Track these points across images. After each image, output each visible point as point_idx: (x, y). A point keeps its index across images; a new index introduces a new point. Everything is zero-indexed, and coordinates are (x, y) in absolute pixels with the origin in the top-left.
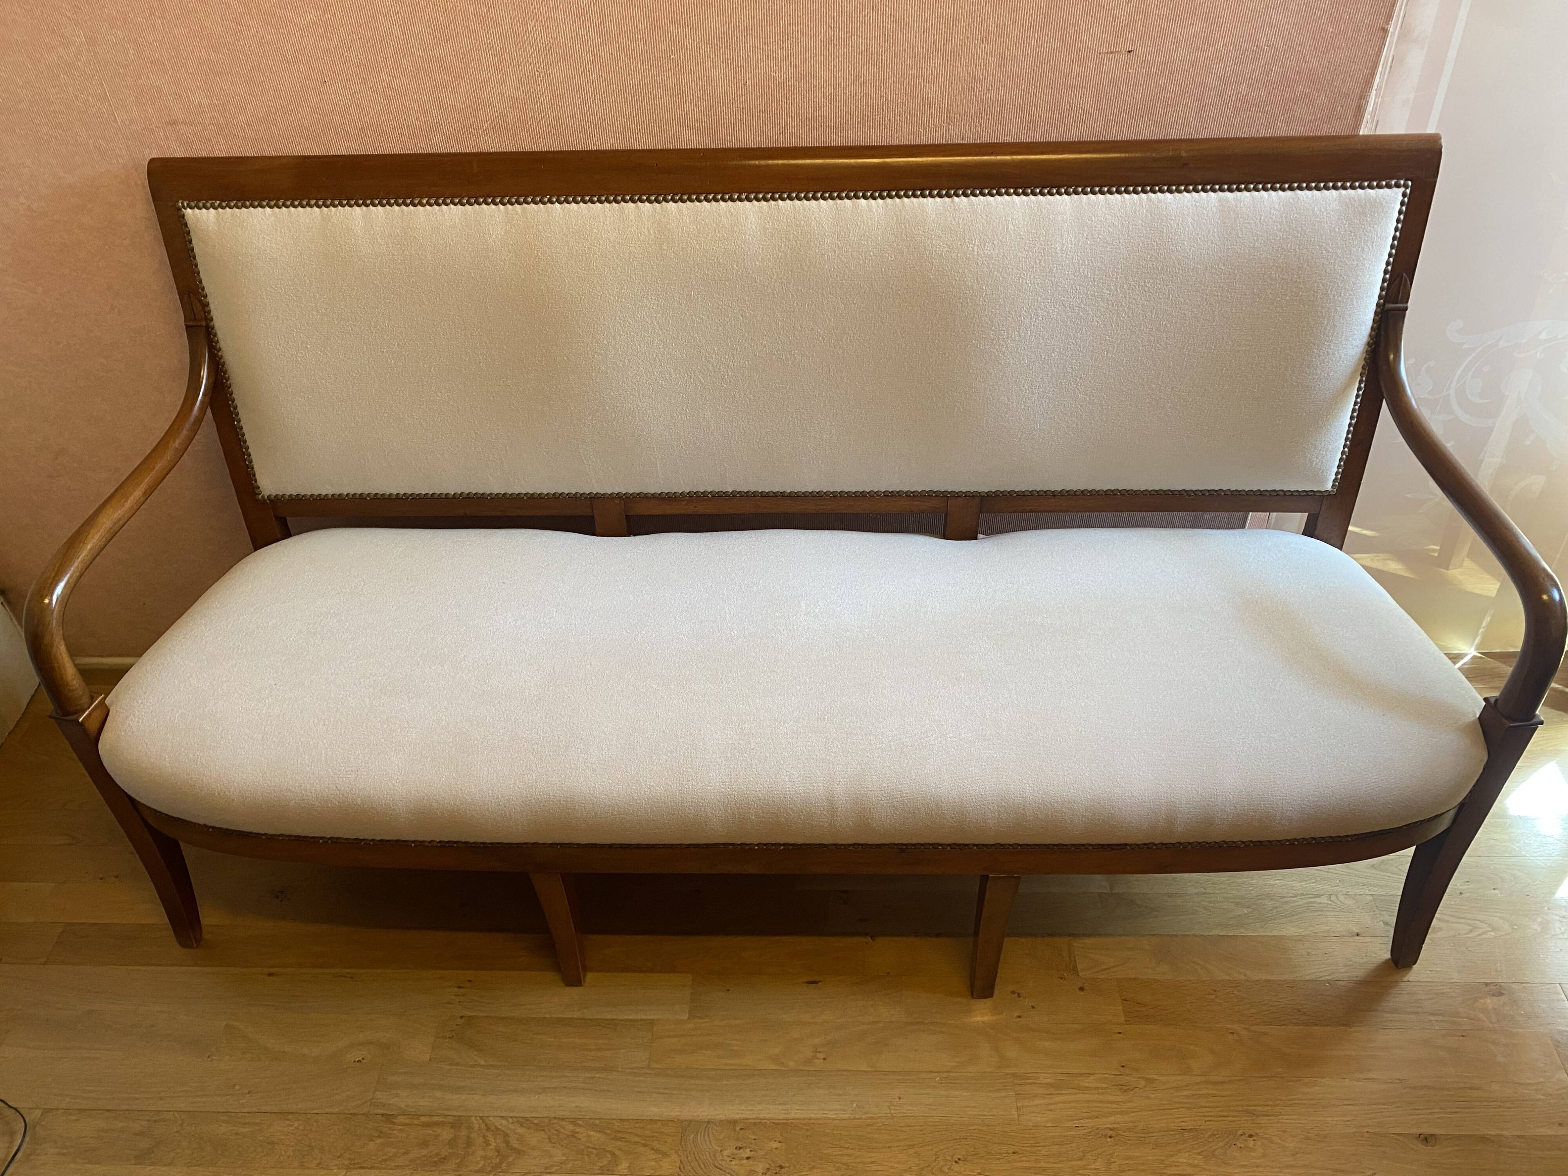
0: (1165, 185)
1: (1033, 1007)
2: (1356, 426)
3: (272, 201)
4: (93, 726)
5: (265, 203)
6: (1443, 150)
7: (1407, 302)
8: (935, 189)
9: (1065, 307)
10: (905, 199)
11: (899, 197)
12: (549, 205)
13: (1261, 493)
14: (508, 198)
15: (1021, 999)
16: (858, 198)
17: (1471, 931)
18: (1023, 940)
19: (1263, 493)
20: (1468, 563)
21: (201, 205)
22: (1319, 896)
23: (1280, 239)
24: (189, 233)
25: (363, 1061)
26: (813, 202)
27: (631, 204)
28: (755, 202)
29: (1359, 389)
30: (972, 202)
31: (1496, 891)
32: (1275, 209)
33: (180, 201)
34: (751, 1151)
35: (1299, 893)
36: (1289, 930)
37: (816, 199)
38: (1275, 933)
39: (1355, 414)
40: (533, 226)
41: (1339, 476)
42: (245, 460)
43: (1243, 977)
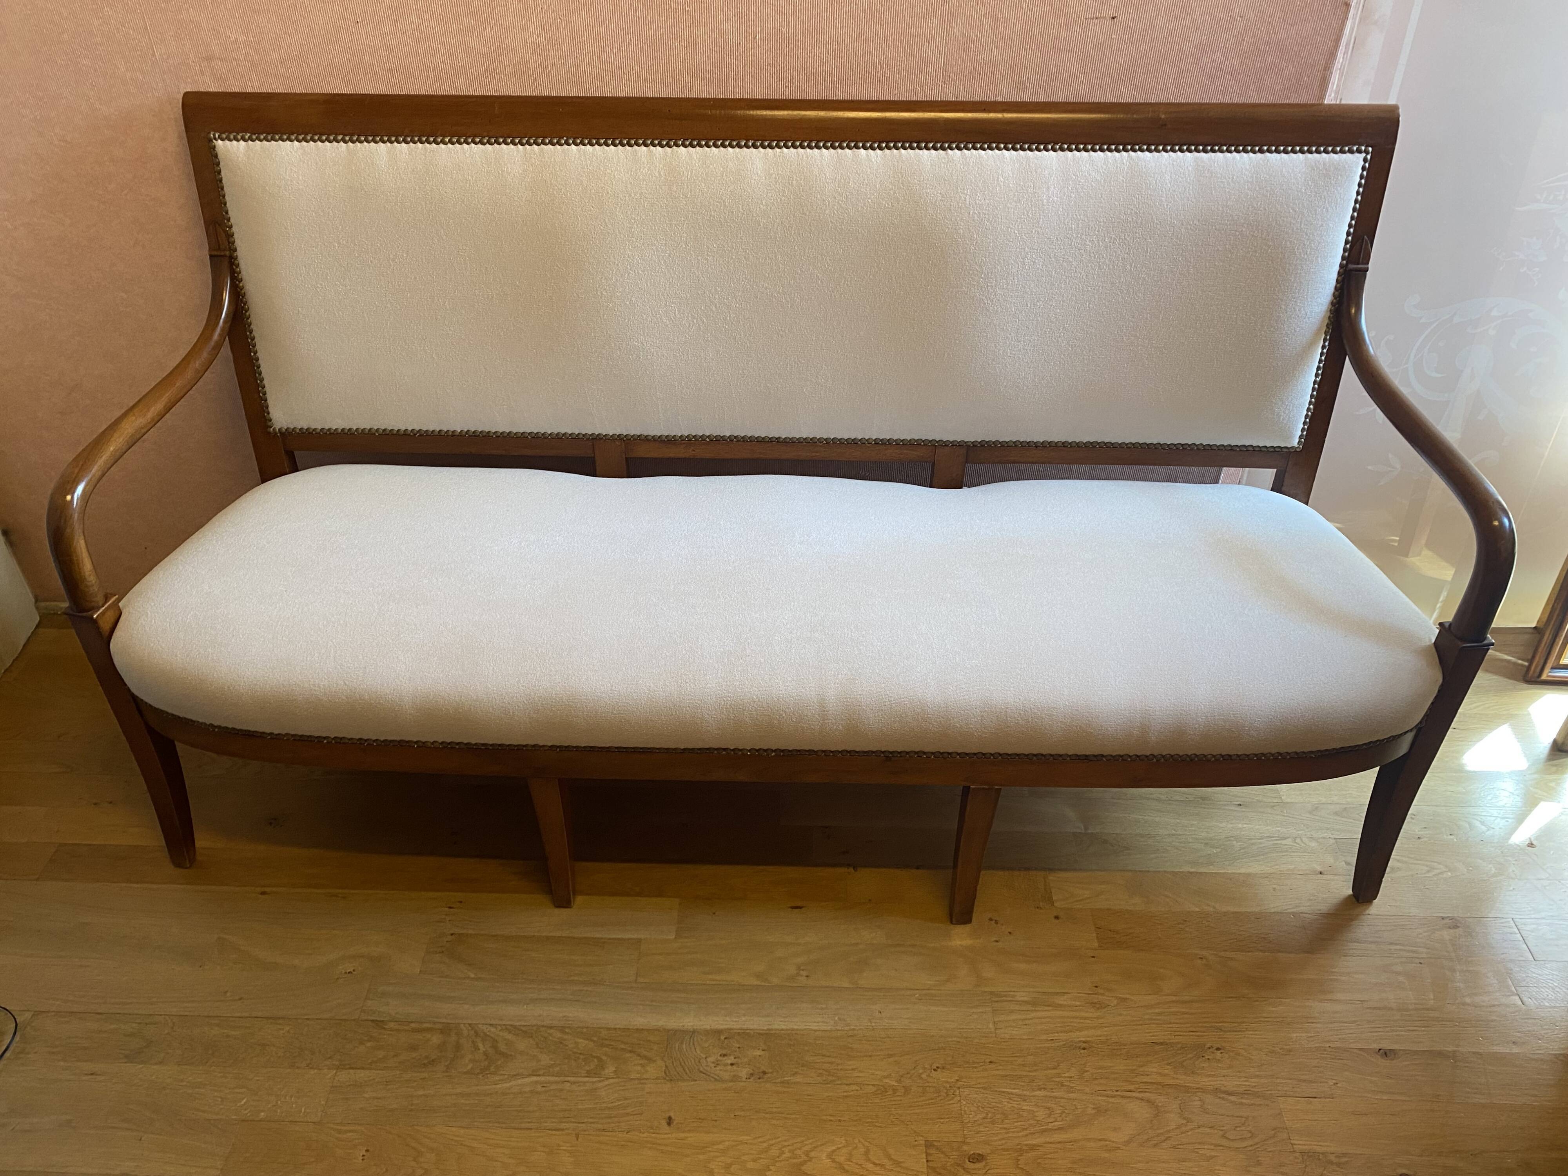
0: (1145, 145)
1: (1010, 933)
2: (1320, 384)
3: (300, 135)
4: (105, 626)
5: (293, 137)
6: (1400, 119)
7: (1368, 264)
8: (931, 142)
9: (1050, 258)
10: (902, 151)
11: (897, 148)
12: (565, 146)
13: (1231, 448)
14: (526, 139)
15: (999, 925)
16: (858, 148)
17: (1428, 871)
18: (1001, 873)
19: (1235, 449)
20: (1426, 552)
21: (232, 137)
22: (1285, 839)
23: (1251, 198)
24: (218, 164)
25: (353, 972)
26: (816, 150)
27: (643, 148)
28: (761, 149)
29: (1323, 347)
30: (965, 155)
31: (1452, 837)
32: (1246, 170)
33: (212, 133)
34: (735, 1058)
35: (1265, 835)
36: (1255, 868)
37: (819, 148)
38: (1242, 871)
39: (1320, 372)
40: (549, 166)
41: (1305, 433)
42: (259, 392)
43: (1211, 909)
